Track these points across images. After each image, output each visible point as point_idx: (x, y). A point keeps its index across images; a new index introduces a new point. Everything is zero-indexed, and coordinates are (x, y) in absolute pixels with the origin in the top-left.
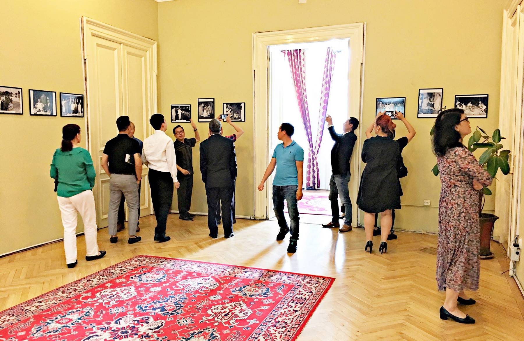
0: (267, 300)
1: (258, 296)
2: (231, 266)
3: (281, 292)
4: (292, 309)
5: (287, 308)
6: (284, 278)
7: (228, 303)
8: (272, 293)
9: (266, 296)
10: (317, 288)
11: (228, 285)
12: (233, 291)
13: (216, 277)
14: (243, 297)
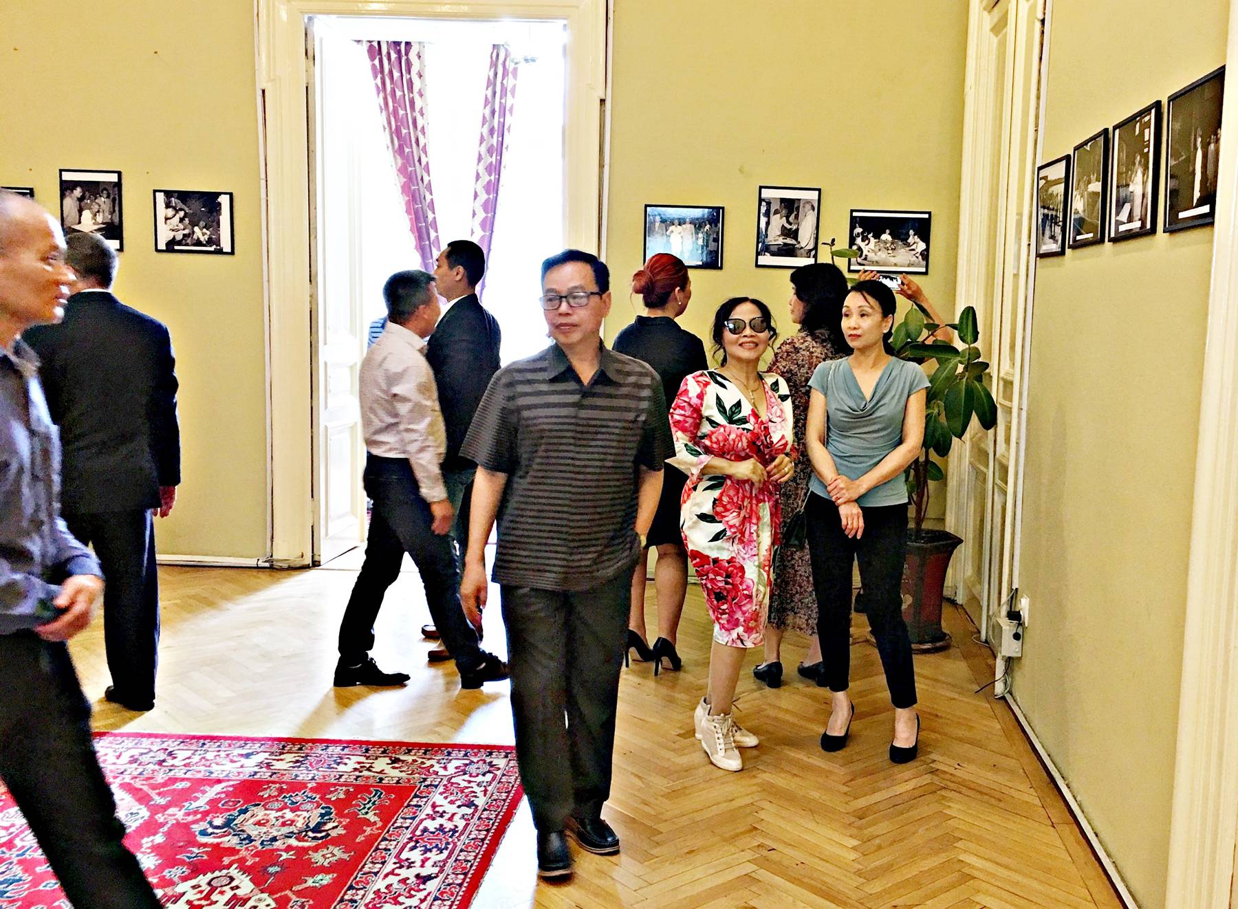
0: (325, 851)
1: (293, 842)
2: (194, 737)
3: (371, 817)
4: (410, 874)
5: (397, 871)
6: (382, 764)
7: (184, 879)
8: (340, 822)
9: (319, 835)
10: (489, 788)
11: (183, 811)
12: (204, 833)
13: (138, 784)
14: (239, 851)
